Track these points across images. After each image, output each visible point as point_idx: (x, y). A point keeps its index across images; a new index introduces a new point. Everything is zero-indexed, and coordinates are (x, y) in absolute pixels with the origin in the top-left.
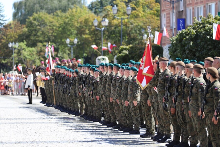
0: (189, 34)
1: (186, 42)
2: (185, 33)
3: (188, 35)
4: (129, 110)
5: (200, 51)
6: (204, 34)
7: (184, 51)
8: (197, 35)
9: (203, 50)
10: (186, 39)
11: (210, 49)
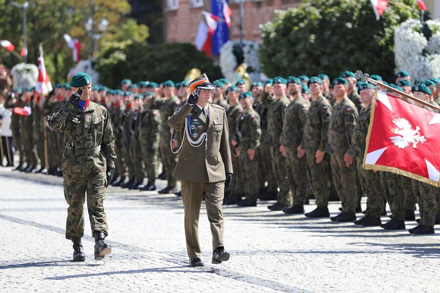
0: (305, 17)
1: (300, 36)
2: (297, 15)
3: (302, 20)
4: (398, 181)
5: (330, 54)
6: (338, 18)
7: (296, 54)
8: (324, 22)
9: (337, 53)
10: (300, 29)
11: (352, 52)
